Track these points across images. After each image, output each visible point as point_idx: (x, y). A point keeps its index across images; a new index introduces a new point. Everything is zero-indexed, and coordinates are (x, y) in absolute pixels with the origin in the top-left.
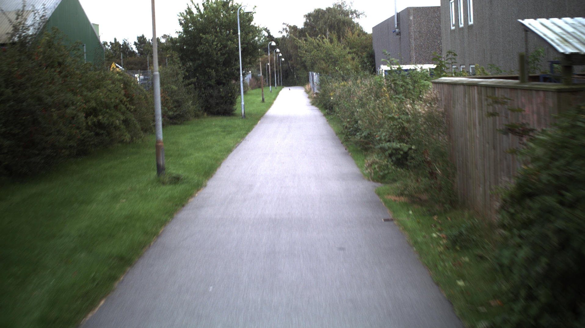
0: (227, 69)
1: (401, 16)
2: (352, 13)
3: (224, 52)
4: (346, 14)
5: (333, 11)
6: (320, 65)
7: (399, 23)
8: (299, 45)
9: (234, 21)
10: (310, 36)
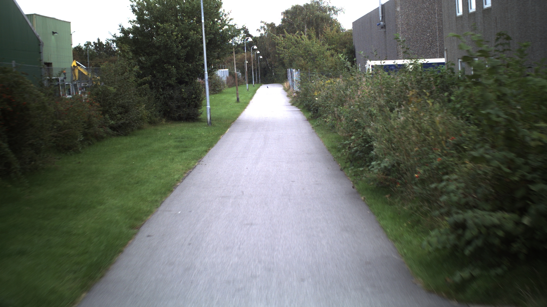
0: (190, 65)
1: (386, 8)
2: (330, 10)
4: (324, 10)
5: (311, 7)
6: (298, 62)
7: (384, 16)
8: (277, 42)
10: (287, 32)
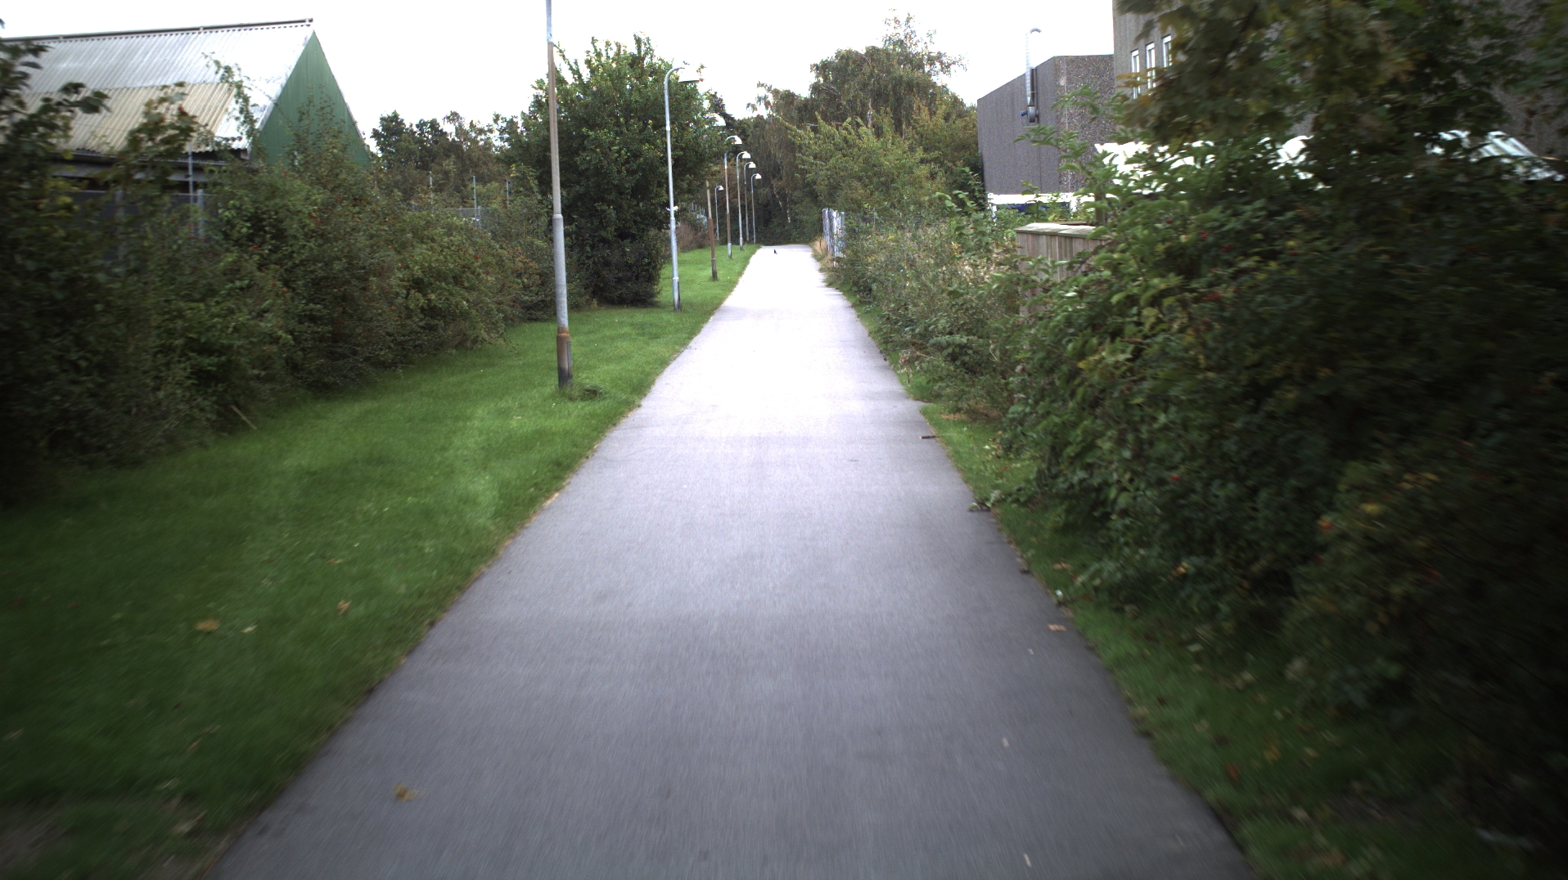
0: (641, 204)
1: (1040, 75)
2: (931, 61)
3: (635, 167)
4: (915, 62)
5: (883, 57)
6: (849, 192)
7: (1037, 93)
8: (798, 141)
9: (656, 99)
10: (825, 118)
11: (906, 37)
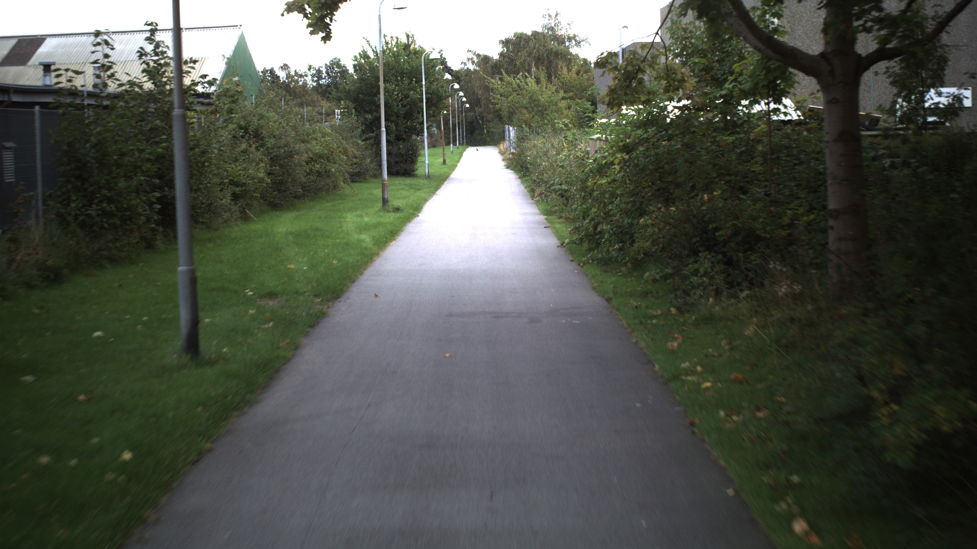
2: (570, 39)
5: (541, 37)
6: (520, 116)
8: (491, 86)
10: (507, 73)
11: (555, 25)
